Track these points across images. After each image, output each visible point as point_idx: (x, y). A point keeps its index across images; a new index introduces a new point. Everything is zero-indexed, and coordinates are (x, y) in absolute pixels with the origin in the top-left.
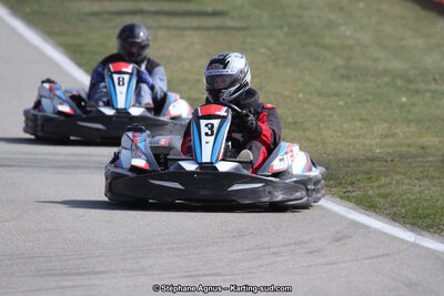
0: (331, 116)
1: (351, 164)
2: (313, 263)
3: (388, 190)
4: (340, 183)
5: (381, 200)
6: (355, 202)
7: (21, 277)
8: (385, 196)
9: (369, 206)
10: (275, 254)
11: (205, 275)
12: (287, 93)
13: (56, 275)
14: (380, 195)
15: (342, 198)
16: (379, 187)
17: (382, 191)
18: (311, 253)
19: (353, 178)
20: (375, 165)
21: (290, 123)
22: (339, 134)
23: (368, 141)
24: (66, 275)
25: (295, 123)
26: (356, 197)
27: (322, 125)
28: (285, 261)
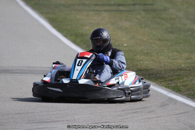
0: (163, 50)
1: (171, 72)
3: (187, 83)
4: (166, 80)
5: (184, 88)
6: (172, 89)
8: (185, 86)
9: (177, 90)
14: (183, 86)
15: (166, 87)
16: (183, 82)
17: (184, 84)
19: (171, 78)
20: (182, 72)
22: (167, 58)
23: (179, 61)
26: (172, 87)
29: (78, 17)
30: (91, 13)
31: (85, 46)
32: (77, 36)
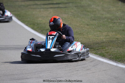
0: (91, 31)
1: (97, 44)
2: (88, 73)
3: (108, 51)
4: (94, 50)
5: (106, 54)
6: (99, 55)
7: (6, 81)
8: (107, 53)
9: (103, 56)
10: (77, 71)
11: (58, 78)
12: (78, 25)
13: (16, 80)
14: (106, 53)
15: (95, 54)
16: (105, 50)
17: (106, 51)
18: (88, 70)
19: (98, 48)
20: (104, 44)
21: (79, 33)
22: (93, 36)
23: (102, 38)
24: (19, 79)
25: (81, 33)
26: (99, 53)
27: (88, 33)
28: (80, 72)
29: (34, 13)
30: (42, 10)
31: (40, 31)
32: (34, 25)
